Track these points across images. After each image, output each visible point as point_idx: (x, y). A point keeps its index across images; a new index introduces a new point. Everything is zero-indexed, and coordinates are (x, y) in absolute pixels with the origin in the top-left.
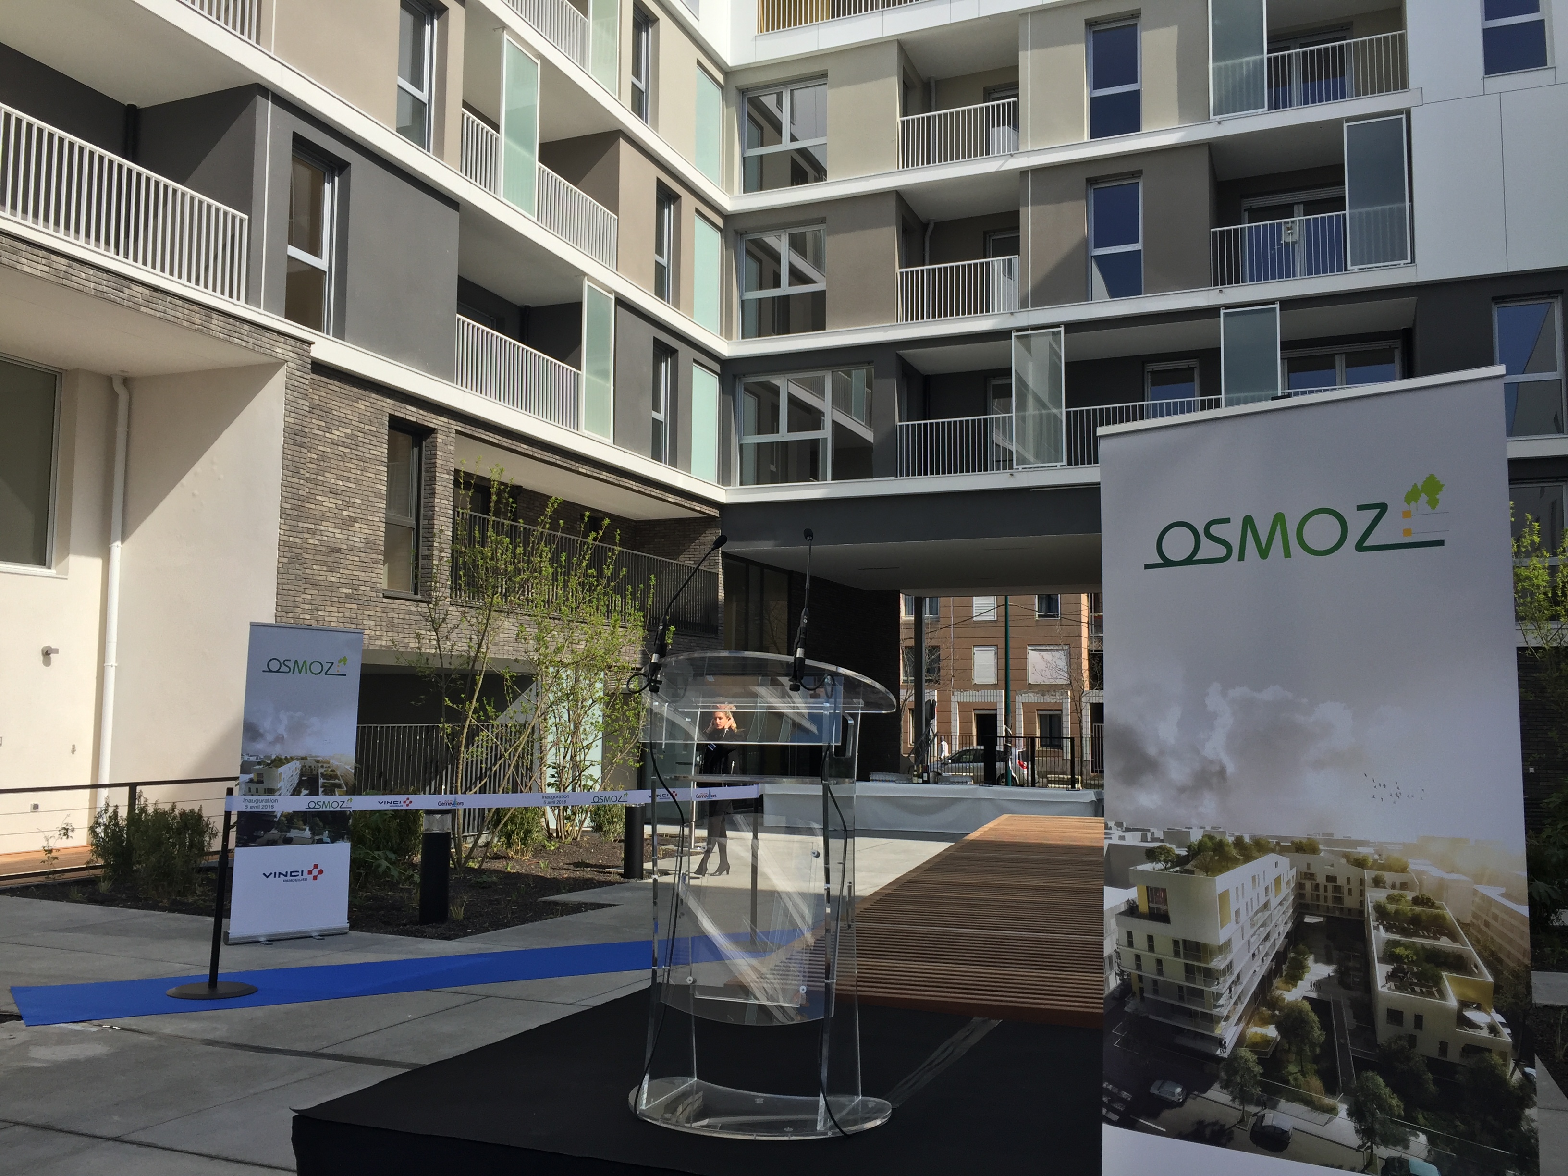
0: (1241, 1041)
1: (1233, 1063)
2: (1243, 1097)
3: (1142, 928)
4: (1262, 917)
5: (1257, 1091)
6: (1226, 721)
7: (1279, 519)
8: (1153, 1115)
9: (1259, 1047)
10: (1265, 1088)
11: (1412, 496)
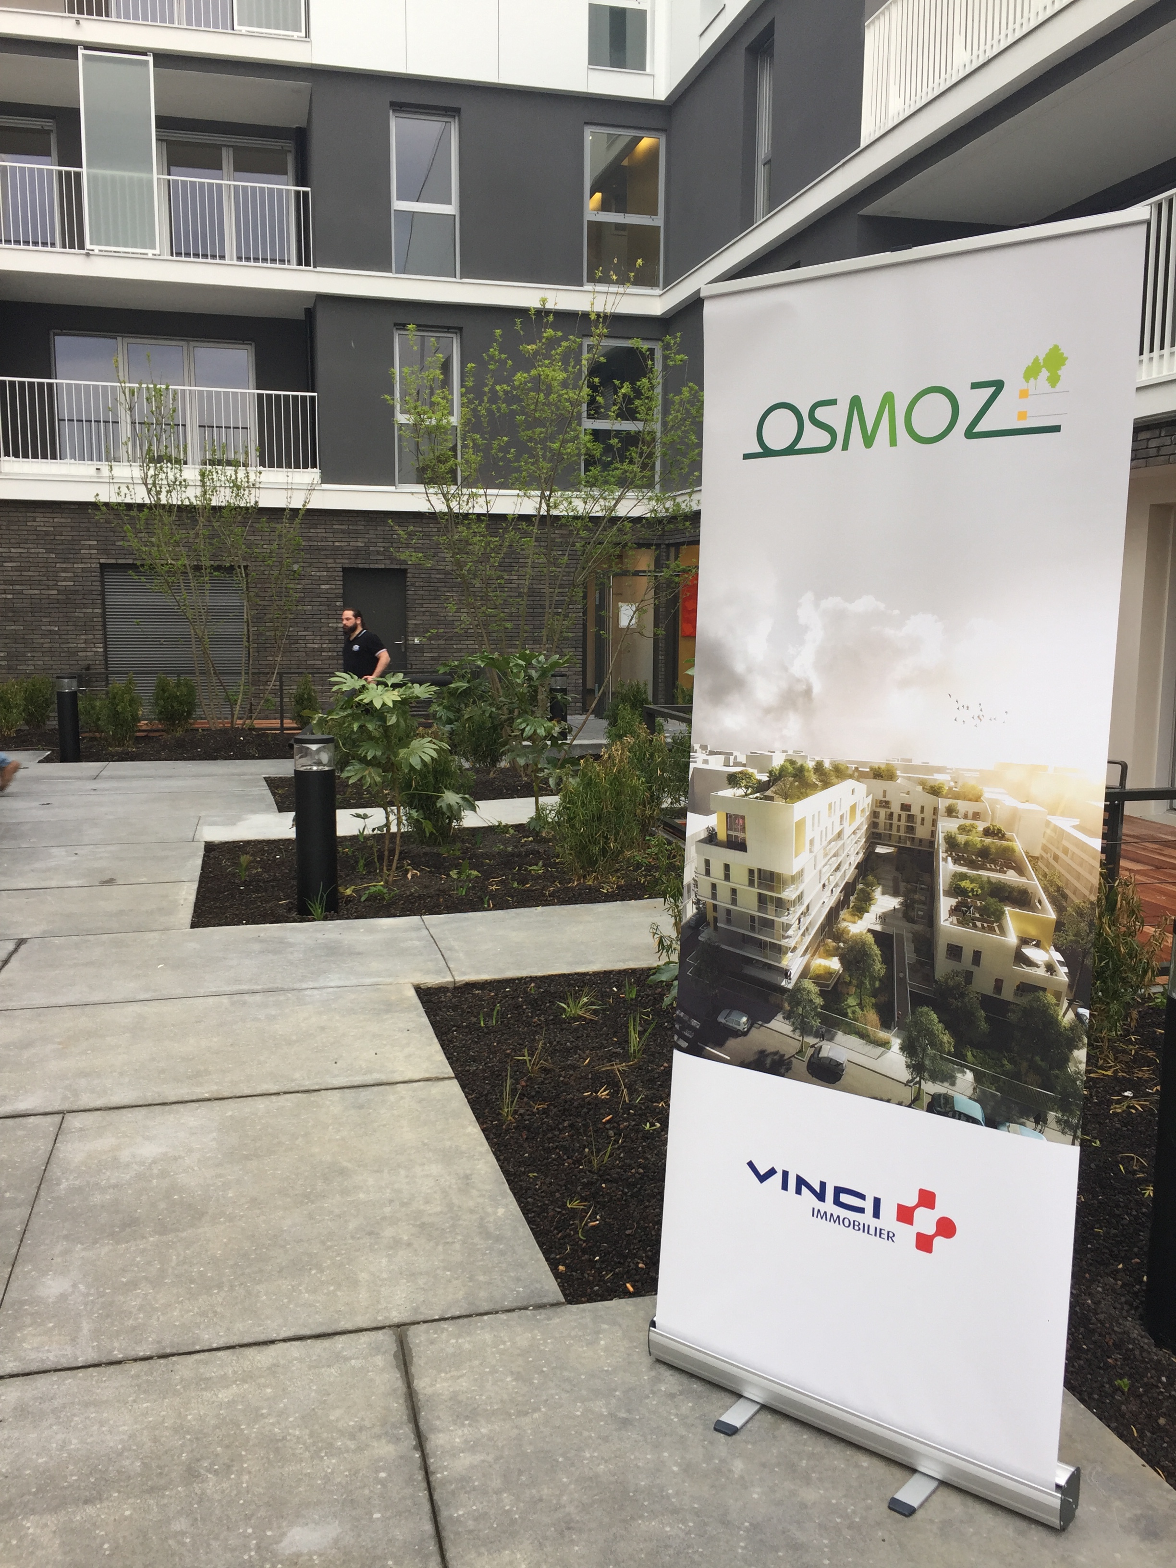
0: (804, 974)
1: (796, 995)
2: (804, 1029)
3: (720, 856)
4: (835, 846)
5: (816, 1023)
6: (816, 636)
7: (888, 399)
8: (719, 1044)
9: (818, 979)
10: (825, 1020)
11: (1031, 372)
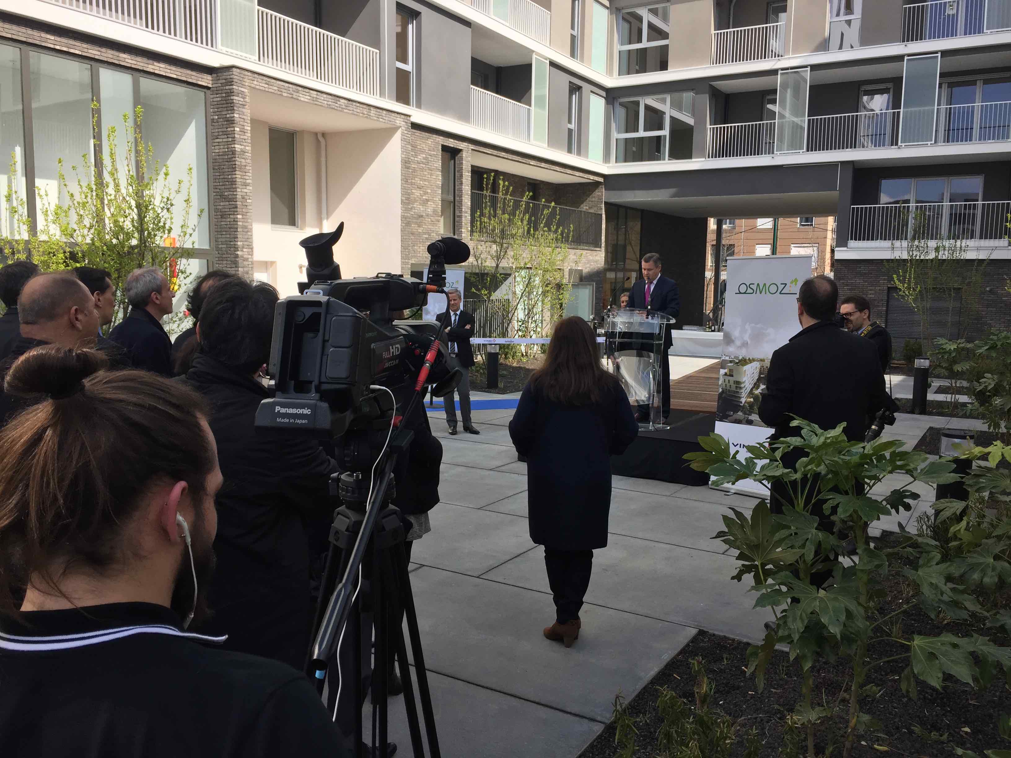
0: (745, 402)
1: (744, 407)
2: (745, 414)
3: (728, 378)
4: (752, 375)
5: (748, 412)
6: (749, 331)
7: (765, 284)
8: (726, 418)
9: (748, 403)
10: (749, 411)
11: (792, 282)
